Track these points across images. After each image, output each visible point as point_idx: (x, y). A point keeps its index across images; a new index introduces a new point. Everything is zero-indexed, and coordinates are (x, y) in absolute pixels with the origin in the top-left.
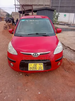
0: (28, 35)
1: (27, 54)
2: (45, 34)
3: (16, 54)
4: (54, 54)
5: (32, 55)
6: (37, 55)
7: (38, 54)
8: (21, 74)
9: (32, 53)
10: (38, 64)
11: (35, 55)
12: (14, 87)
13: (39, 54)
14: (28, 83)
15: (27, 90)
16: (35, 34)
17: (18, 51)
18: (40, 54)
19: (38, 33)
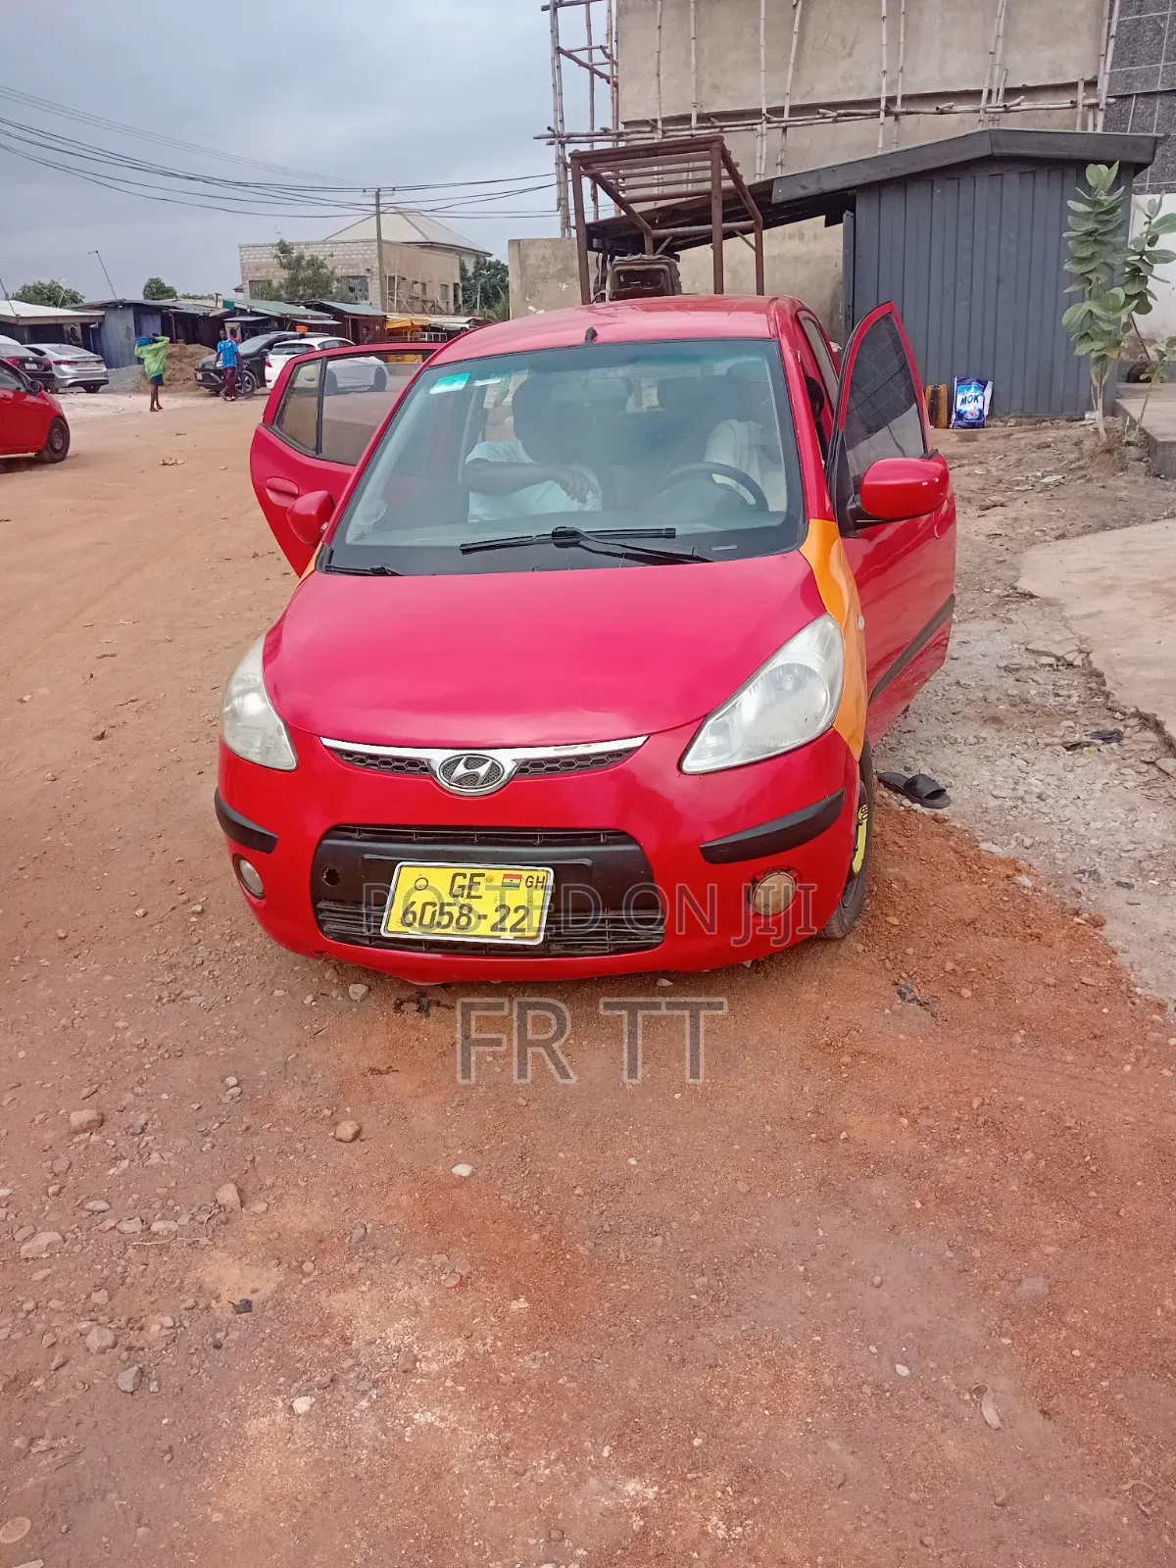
0: (467, 550)
1: (386, 761)
2: (670, 534)
3: (285, 758)
4: (691, 764)
5: (436, 767)
6: (488, 778)
7: (495, 769)
8: (358, 990)
9: (437, 757)
10: (497, 875)
11: (461, 770)
12: (237, 1090)
13: (508, 760)
14: (390, 1079)
15: (347, 1129)
16: (541, 541)
17: (301, 734)
18: (524, 767)
19: (575, 534)
